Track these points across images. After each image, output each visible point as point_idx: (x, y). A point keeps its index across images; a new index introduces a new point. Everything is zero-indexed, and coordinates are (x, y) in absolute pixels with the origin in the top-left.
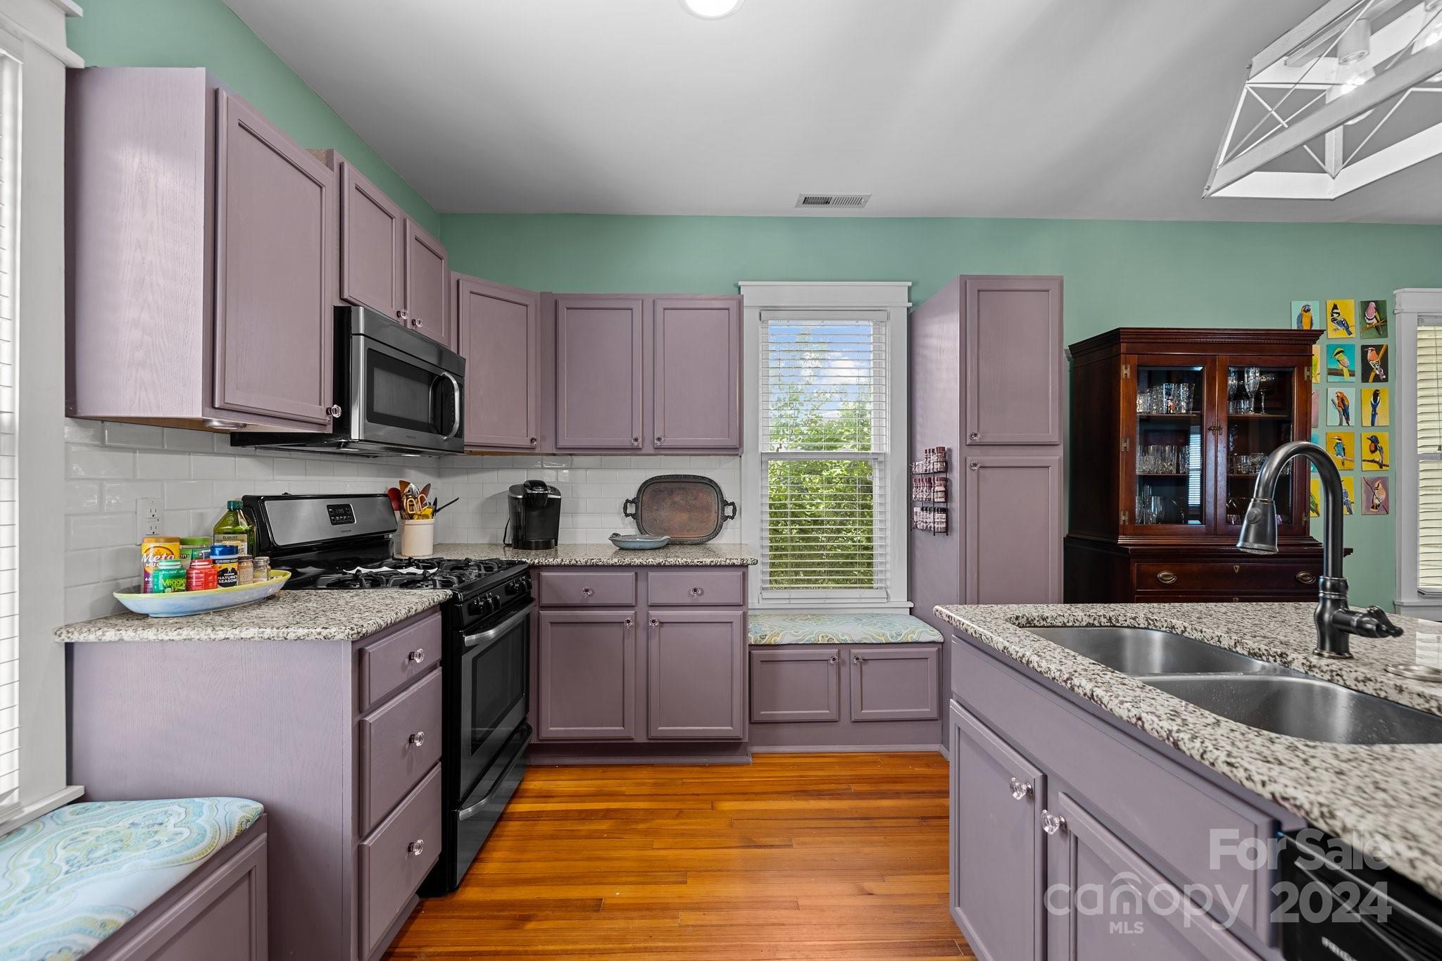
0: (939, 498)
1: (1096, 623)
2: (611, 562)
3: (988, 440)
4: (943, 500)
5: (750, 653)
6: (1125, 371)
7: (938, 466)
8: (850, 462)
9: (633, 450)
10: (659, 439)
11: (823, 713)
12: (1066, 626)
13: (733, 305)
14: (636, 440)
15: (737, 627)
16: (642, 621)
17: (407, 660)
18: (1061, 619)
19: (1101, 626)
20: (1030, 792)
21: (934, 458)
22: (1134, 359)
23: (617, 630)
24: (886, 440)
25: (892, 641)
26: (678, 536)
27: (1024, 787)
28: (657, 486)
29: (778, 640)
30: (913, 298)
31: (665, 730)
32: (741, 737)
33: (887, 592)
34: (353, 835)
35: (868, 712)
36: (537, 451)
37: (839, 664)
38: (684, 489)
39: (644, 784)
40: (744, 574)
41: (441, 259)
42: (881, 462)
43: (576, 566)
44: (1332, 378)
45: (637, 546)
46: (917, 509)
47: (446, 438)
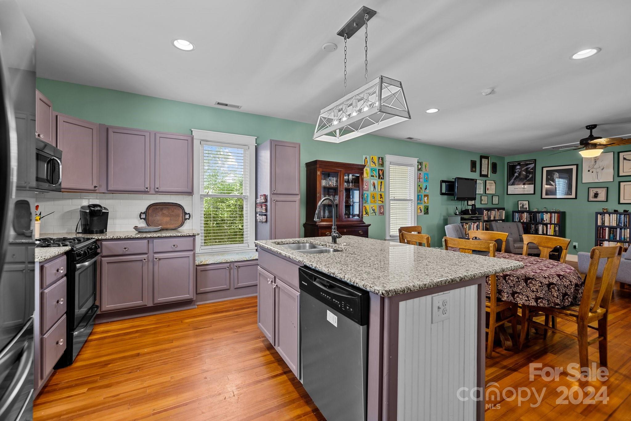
0: (264, 211)
1: (295, 242)
2: (137, 236)
3: (278, 192)
4: (265, 212)
5: (196, 268)
6: (318, 173)
7: (263, 201)
8: (236, 198)
9: (146, 192)
10: (157, 188)
11: (224, 287)
12: (287, 244)
13: (190, 139)
14: (147, 188)
15: (191, 258)
16: (151, 259)
17: (56, 272)
18: (286, 242)
19: (296, 243)
20: (272, 281)
21: (262, 198)
22: (321, 169)
23: (140, 264)
24: (248, 191)
25: (249, 259)
26: (165, 227)
27: (270, 280)
28: (156, 207)
29: (207, 263)
30: (257, 142)
31: (161, 300)
32: (193, 298)
33: (248, 244)
34: (40, 334)
35: (240, 285)
36: (97, 191)
37: (230, 269)
38: (167, 208)
39: (152, 321)
40: (194, 238)
41: (50, 107)
42: (246, 199)
43: (120, 239)
44: (372, 178)
45: (147, 230)
46: (258, 215)
47: (54, 185)
